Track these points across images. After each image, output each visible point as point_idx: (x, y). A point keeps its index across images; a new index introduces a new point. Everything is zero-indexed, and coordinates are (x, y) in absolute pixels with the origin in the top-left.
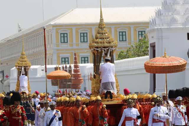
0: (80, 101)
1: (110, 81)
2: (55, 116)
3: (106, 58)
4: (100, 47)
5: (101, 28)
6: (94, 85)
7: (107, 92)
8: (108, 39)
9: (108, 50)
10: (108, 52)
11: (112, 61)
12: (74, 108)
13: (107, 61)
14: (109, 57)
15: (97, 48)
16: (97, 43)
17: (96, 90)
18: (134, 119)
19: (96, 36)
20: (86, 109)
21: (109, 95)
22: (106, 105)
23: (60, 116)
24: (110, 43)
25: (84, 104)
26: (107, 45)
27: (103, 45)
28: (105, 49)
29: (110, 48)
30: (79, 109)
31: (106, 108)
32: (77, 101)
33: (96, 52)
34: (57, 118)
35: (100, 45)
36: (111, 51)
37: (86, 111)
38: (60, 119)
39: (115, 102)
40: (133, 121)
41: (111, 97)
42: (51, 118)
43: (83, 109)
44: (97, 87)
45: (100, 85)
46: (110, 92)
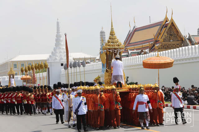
0: (99, 90)
1: (120, 74)
2: (82, 102)
3: (116, 57)
4: (112, 49)
5: (112, 35)
6: (107, 78)
7: (118, 82)
8: (118, 43)
9: (117, 51)
10: (117, 52)
11: (120, 59)
12: (94, 95)
13: (117, 59)
14: (118, 56)
15: (109, 49)
16: (109, 45)
17: (109, 81)
18: (146, 103)
19: (108, 41)
20: (103, 96)
21: (119, 85)
22: (119, 92)
23: (86, 102)
24: (119, 46)
25: (102, 91)
26: (117, 47)
27: (113, 47)
28: (116, 50)
29: (119, 50)
30: (98, 96)
31: (119, 94)
32: (97, 90)
33: (109, 53)
34: (83, 103)
35: (111, 47)
36: (120, 51)
37: (103, 97)
38: (85, 104)
39: (123, 90)
40: (145, 104)
41: (121, 86)
42: (79, 103)
43: (101, 95)
44: (109, 79)
45: (111, 77)
46: (120, 82)
